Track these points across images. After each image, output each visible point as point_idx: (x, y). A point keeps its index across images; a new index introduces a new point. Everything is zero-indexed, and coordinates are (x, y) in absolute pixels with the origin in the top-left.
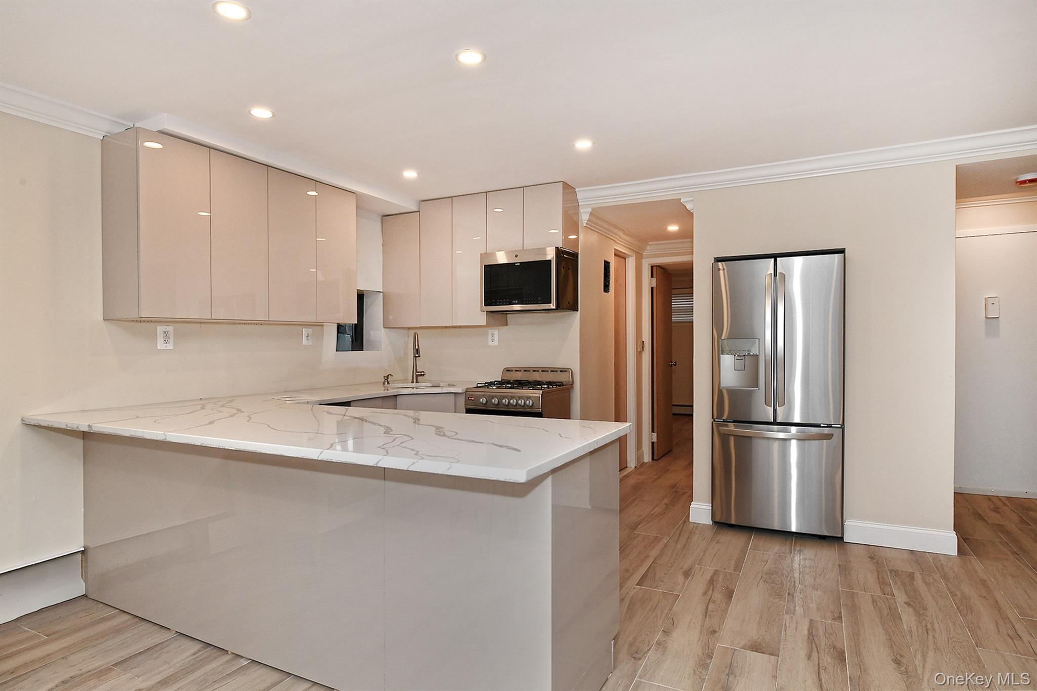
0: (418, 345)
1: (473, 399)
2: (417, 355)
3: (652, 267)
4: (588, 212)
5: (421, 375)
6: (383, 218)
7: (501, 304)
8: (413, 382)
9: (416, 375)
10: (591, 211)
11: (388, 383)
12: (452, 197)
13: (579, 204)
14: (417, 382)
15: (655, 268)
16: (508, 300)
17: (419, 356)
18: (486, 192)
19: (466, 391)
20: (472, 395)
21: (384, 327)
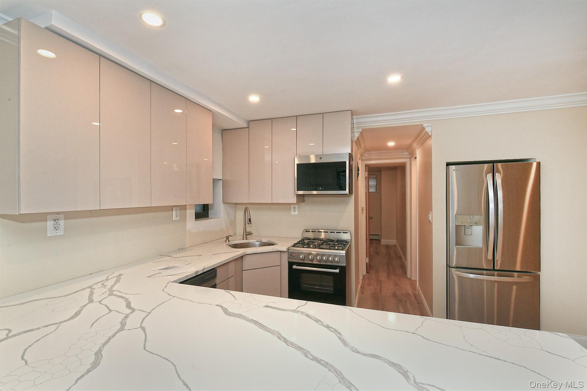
0: (250, 216)
1: (294, 255)
2: (249, 223)
3: (366, 166)
4: (359, 132)
5: (249, 234)
6: (223, 131)
7: (309, 190)
8: (243, 239)
9: (246, 234)
10: (361, 131)
11: (229, 241)
12: (272, 119)
13: (354, 126)
14: (246, 239)
15: (367, 166)
16: (314, 187)
17: (251, 223)
18: (296, 116)
19: (288, 250)
20: (293, 252)
21: (223, 203)
